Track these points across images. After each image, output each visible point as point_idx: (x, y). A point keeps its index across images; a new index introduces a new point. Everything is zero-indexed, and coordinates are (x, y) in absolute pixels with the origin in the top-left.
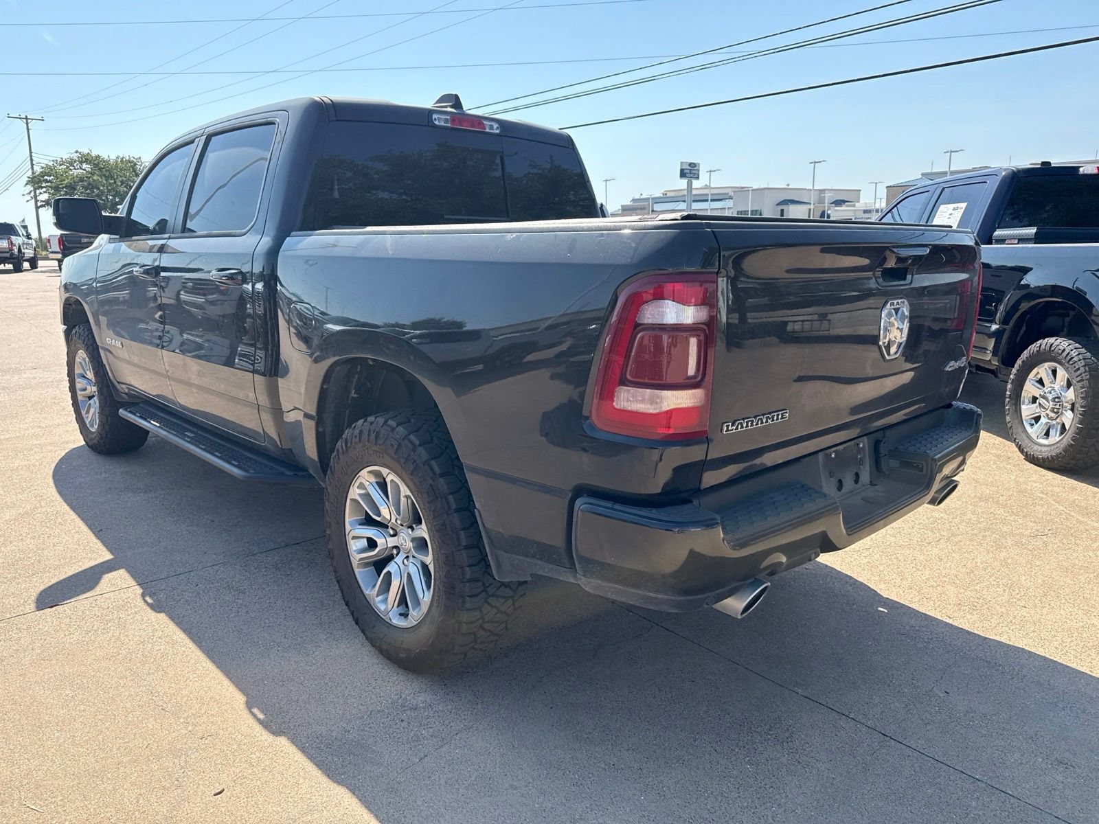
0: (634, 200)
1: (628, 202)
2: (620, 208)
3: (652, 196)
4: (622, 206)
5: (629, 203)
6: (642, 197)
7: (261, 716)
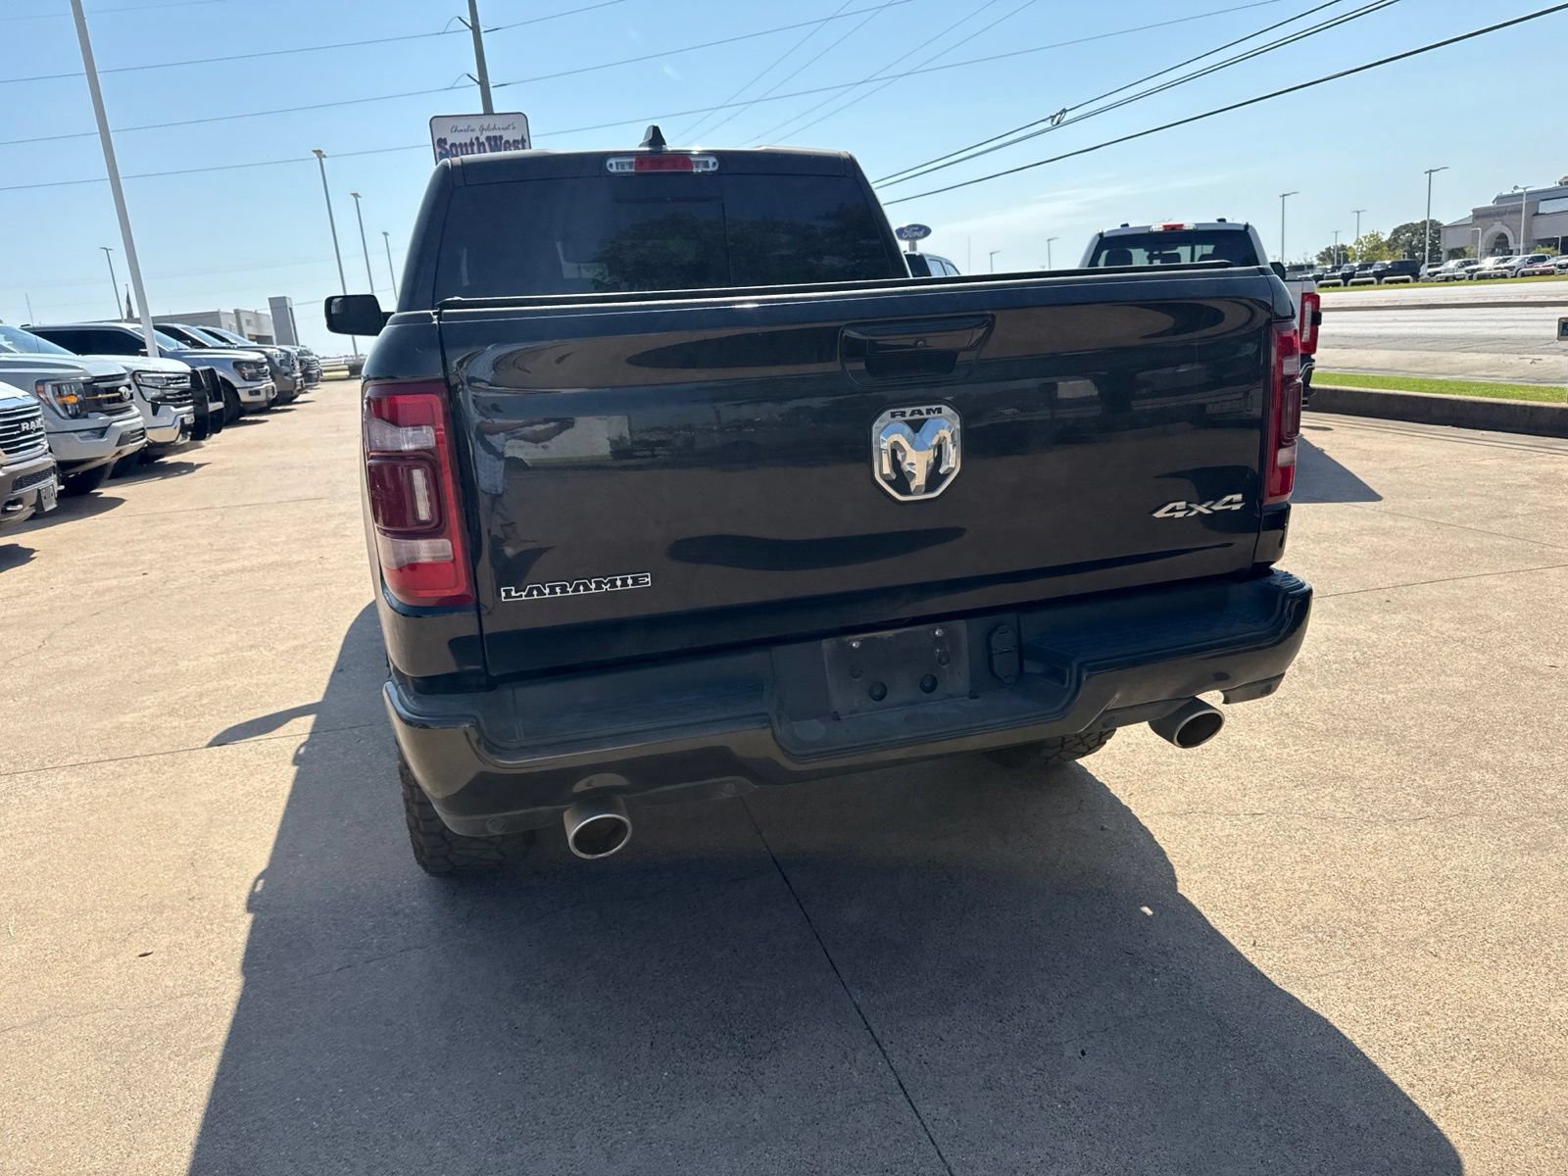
0: (1499, 199)
1: (1488, 202)
2: (1471, 213)
3: (1527, 190)
4: (1474, 211)
5: (1492, 204)
6: (1516, 192)
7: (258, 888)
